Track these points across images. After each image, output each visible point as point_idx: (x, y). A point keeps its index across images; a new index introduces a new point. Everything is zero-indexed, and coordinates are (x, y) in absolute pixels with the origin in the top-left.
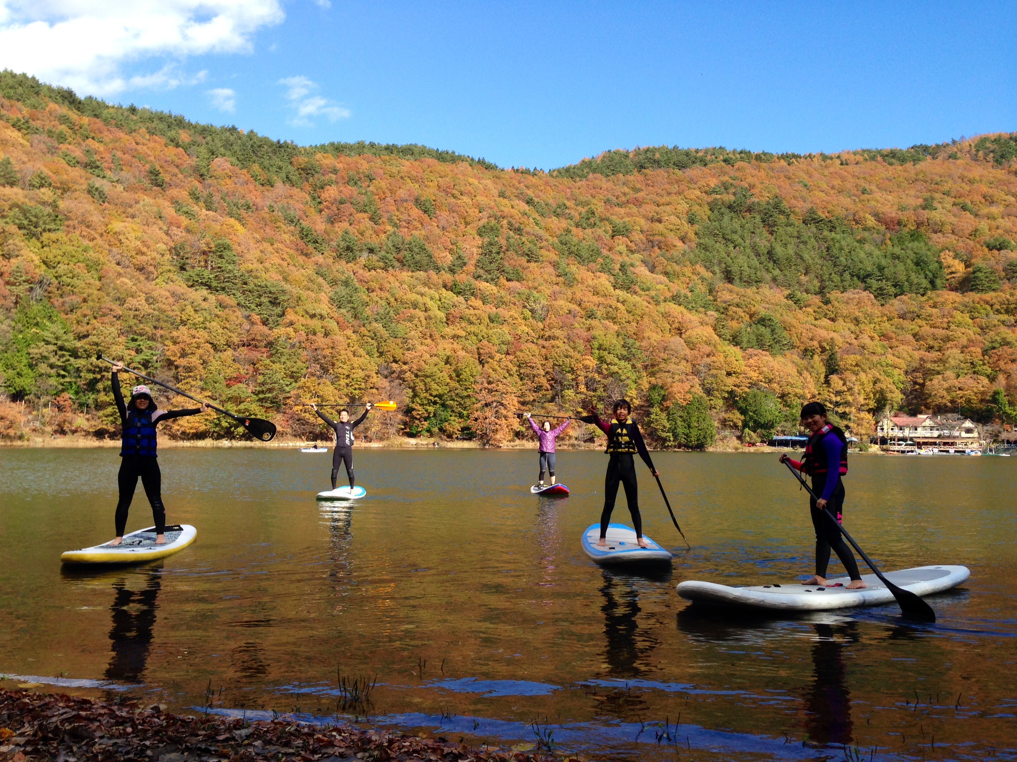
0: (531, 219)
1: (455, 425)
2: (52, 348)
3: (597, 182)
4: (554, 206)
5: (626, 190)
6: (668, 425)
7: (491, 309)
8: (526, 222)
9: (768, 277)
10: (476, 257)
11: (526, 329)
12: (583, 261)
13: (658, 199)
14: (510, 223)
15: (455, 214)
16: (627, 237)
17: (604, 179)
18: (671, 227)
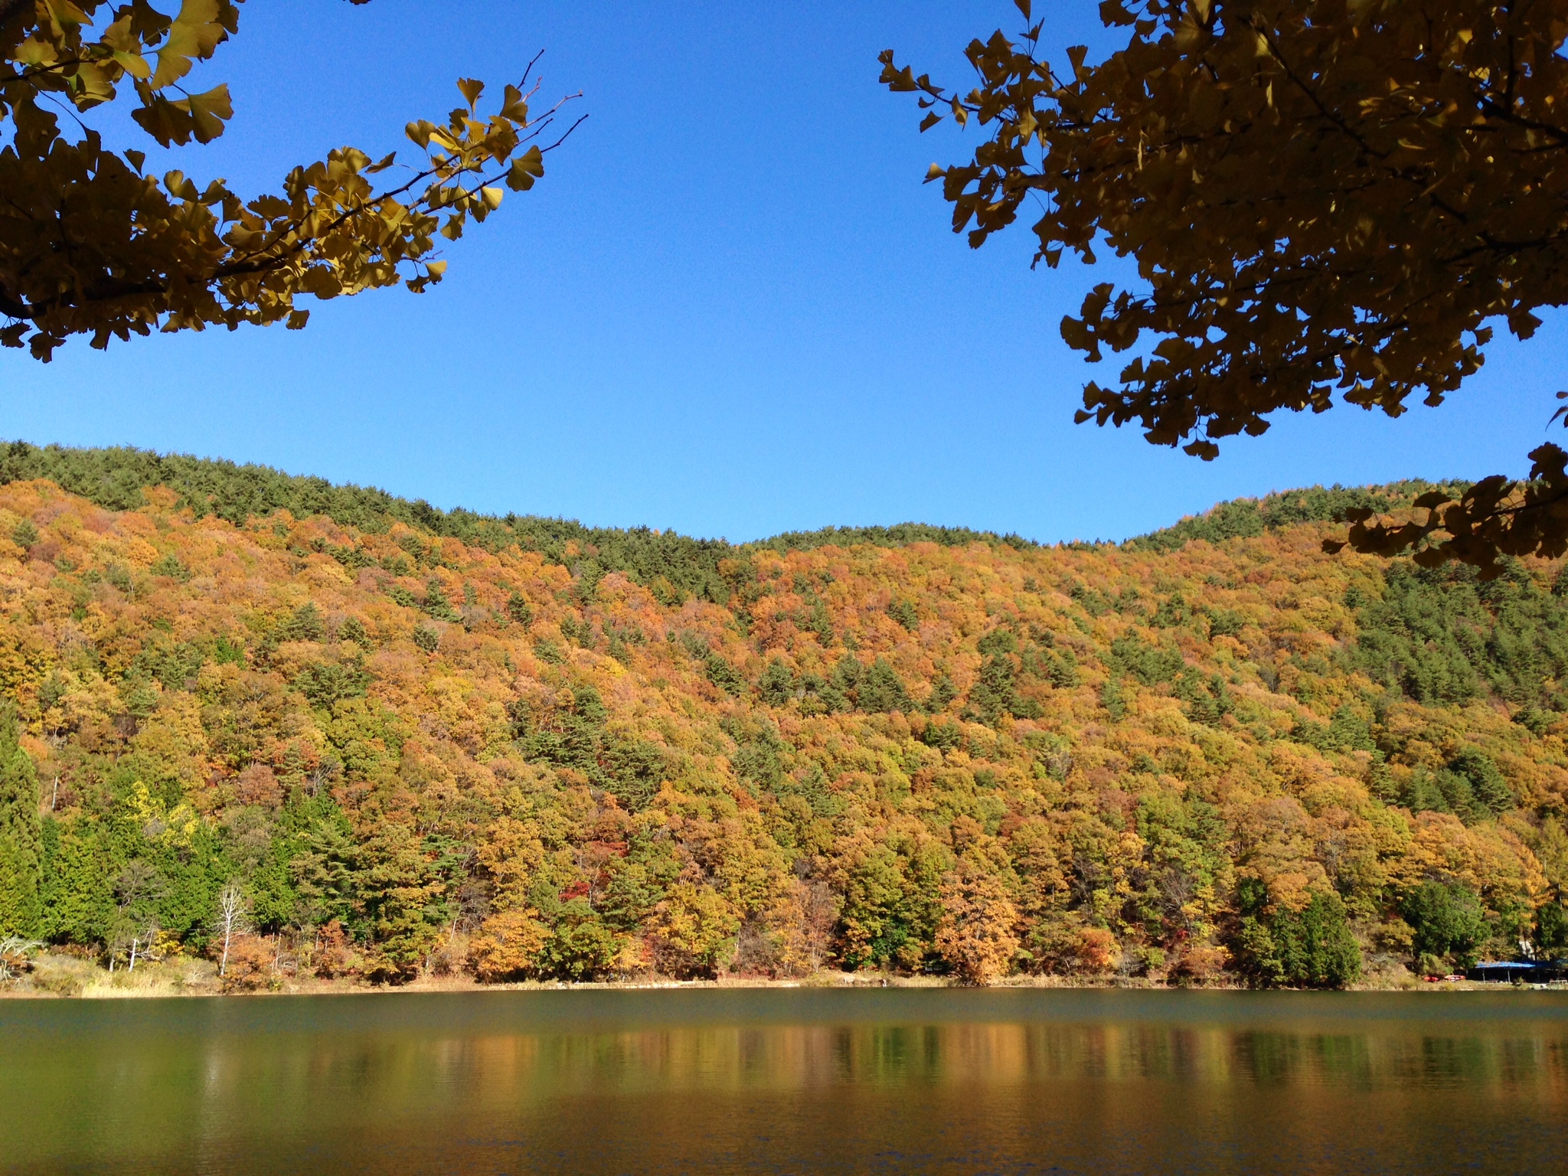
0: (1070, 620)
1: (914, 950)
2: (322, 857)
3: (1197, 553)
4: (1117, 595)
5: (1244, 560)
6: (1272, 947)
7: (982, 766)
8: (1062, 625)
9: (1485, 685)
10: (970, 685)
11: (1032, 793)
12: (1148, 679)
13: (1297, 571)
14: (1033, 630)
15: (946, 623)
16: (1236, 636)
17: (1210, 547)
18: (1314, 614)
